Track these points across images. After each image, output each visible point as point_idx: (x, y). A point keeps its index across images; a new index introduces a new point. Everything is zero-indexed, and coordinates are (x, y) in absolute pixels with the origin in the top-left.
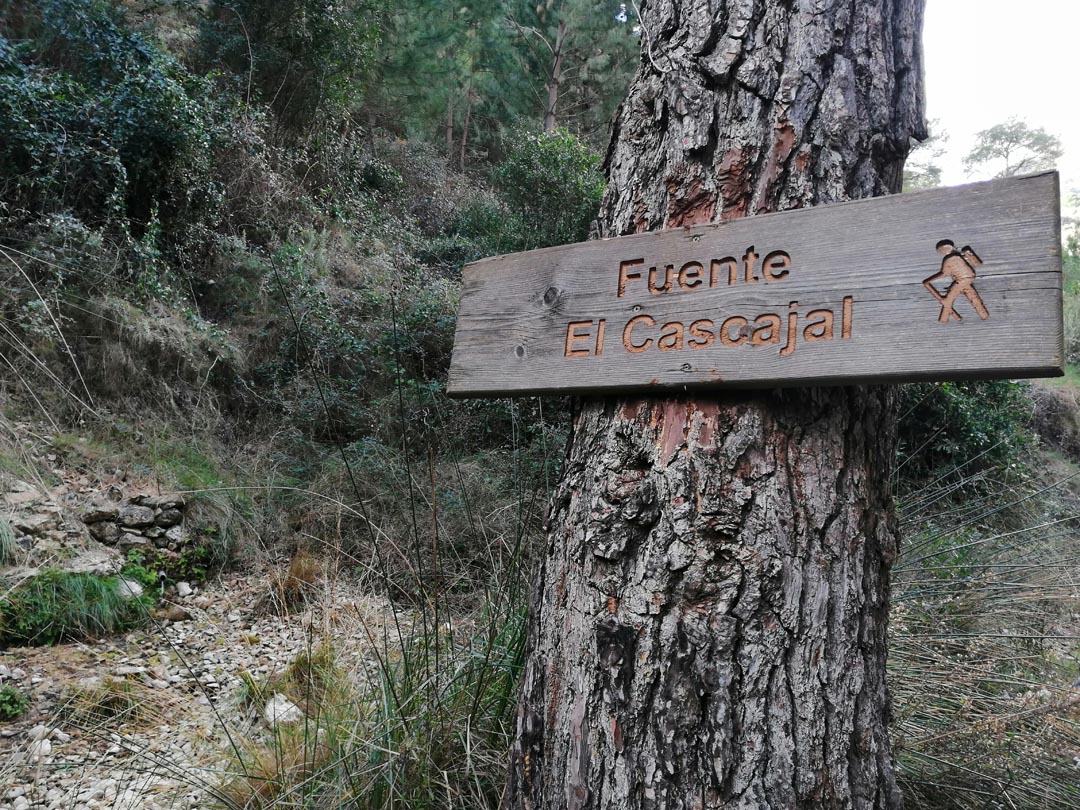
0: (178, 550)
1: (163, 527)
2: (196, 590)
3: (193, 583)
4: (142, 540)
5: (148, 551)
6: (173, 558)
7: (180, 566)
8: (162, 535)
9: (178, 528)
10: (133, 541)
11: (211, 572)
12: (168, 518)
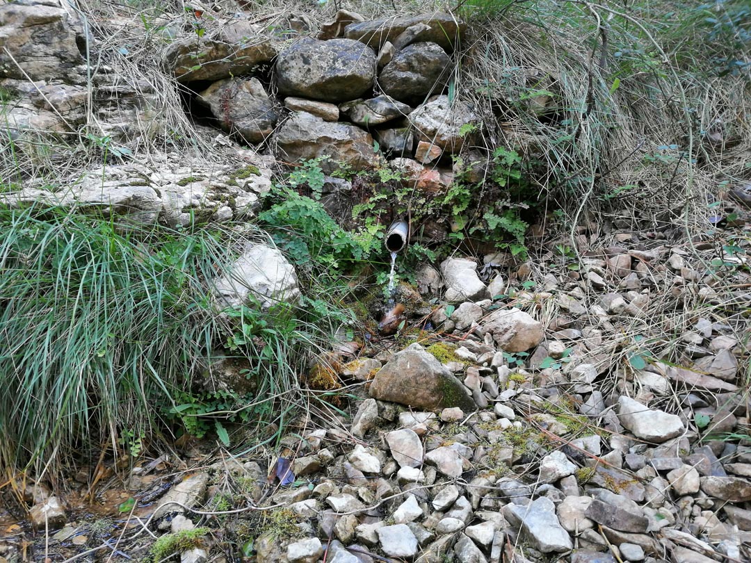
0: (444, 164)
1: (397, 96)
2: (497, 284)
3: (491, 260)
4: (339, 132)
5: (359, 165)
6: (430, 185)
7: (448, 208)
8: (397, 121)
9: (442, 100)
10: (314, 135)
11: (541, 231)
12: (410, 67)
